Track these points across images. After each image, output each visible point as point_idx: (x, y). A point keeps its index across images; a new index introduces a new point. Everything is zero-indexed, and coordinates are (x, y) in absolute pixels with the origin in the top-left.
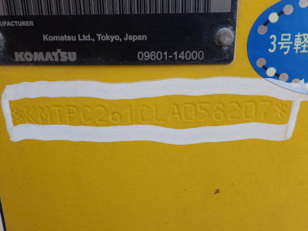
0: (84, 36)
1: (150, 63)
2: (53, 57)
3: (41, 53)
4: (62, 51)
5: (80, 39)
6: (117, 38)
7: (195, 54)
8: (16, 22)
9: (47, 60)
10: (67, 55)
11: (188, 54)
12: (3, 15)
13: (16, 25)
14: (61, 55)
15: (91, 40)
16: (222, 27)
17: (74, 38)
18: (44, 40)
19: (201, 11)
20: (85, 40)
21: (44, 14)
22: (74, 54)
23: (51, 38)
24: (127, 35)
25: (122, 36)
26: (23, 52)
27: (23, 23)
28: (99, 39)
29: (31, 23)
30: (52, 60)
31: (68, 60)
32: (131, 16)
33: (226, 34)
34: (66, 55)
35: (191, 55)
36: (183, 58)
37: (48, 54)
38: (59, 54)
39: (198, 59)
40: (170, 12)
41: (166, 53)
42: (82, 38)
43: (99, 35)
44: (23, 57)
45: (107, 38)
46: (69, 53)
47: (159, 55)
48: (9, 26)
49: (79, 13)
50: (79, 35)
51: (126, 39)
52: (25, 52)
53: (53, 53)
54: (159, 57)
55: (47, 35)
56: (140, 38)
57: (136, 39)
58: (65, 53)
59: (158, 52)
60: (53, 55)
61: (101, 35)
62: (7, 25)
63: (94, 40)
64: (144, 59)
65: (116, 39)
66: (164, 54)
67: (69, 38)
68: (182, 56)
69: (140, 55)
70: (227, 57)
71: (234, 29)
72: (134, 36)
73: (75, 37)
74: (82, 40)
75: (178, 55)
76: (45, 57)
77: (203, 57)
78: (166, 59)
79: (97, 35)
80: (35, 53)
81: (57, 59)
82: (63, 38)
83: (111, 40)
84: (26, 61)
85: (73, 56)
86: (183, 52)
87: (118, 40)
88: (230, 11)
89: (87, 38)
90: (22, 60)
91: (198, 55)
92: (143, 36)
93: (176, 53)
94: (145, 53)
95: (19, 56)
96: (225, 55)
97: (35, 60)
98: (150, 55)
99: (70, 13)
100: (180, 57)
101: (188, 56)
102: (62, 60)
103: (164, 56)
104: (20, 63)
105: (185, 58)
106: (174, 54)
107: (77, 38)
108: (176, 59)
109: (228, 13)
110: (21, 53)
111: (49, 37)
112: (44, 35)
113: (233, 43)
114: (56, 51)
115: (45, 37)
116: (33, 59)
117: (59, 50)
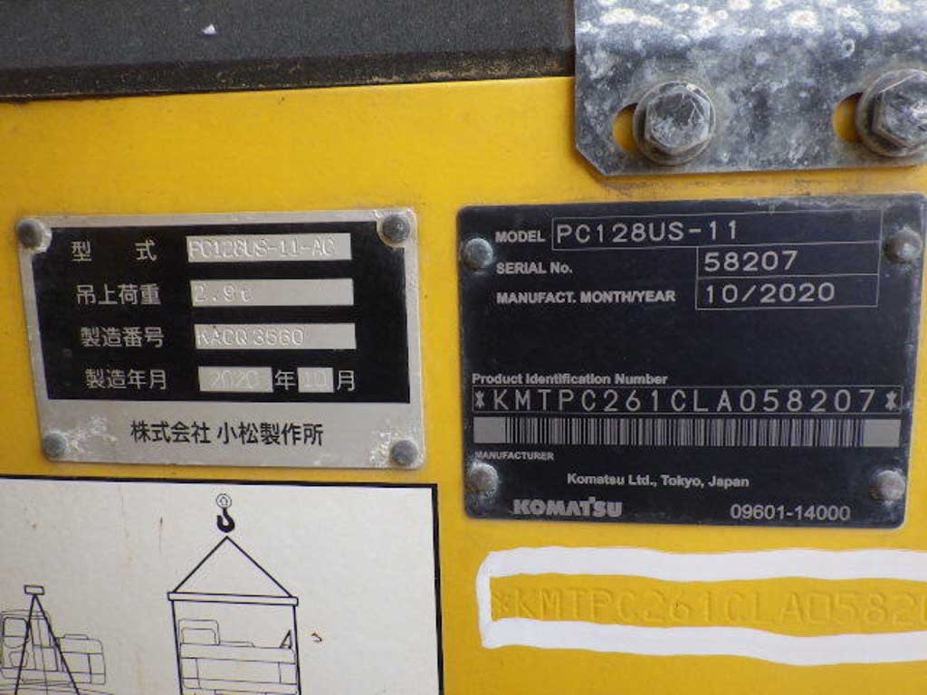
0: (639, 478)
1: (752, 522)
2: (581, 508)
3: (561, 503)
4: (597, 500)
5: (631, 482)
6: (696, 482)
7: (833, 513)
8: (524, 453)
9: (569, 513)
10: (606, 507)
11: (822, 511)
12: (504, 442)
13: (524, 458)
14: (595, 508)
15: (652, 484)
16: (884, 470)
17: (621, 481)
18: (569, 482)
19: (847, 444)
20: (640, 484)
21: (574, 443)
22: (619, 505)
23: (581, 480)
24: (714, 478)
25: (706, 479)
26: (529, 501)
27: (536, 455)
28: (665, 484)
29: (550, 456)
30: (578, 513)
31: (606, 515)
32: (724, 449)
33: (892, 483)
34: (604, 506)
35: (827, 513)
36: (812, 516)
37: (572, 504)
38: (591, 506)
39: (839, 519)
40: (793, 444)
41: (781, 508)
42: (635, 480)
43: (665, 477)
44: (528, 507)
45: (679, 481)
46: (610, 505)
47: (770, 510)
48: (511, 459)
49: (634, 442)
50: (630, 476)
51: (711, 485)
52: (532, 499)
53: (582, 503)
54: (770, 514)
55: (575, 474)
56: (737, 483)
57: (730, 485)
58: (602, 504)
59: (767, 507)
60: (581, 506)
61: (668, 476)
62: (509, 458)
63: (655, 484)
64: (741, 517)
65: (694, 483)
66: (779, 509)
67: (612, 481)
68: (810, 513)
69: (736, 509)
70: (893, 517)
71: (905, 472)
72: (726, 481)
73: (623, 479)
74: (634, 483)
75: (803, 512)
76: (566, 509)
77: (848, 516)
78: (782, 517)
79: (663, 476)
80: (551, 503)
81: (587, 513)
82: (600, 480)
83: (685, 484)
84: (532, 513)
85: (616, 509)
86: (812, 508)
87: (697, 485)
88: (897, 445)
89: (644, 481)
90: (526, 512)
91: (839, 513)
92: (743, 480)
93: (799, 509)
94: (745, 507)
95: (520, 506)
96: (889, 514)
97: (548, 513)
98: (753, 511)
99: (619, 441)
100: (806, 515)
101: (822, 515)
102: (595, 514)
103: (778, 513)
104: (521, 517)
105: (816, 517)
106: (796, 509)
107: (627, 481)
108: (800, 517)
109: (895, 448)
110: (526, 502)
111: (578, 479)
112: (569, 475)
113: (904, 496)
114: (587, 500)
115: (571, 478)
116: (545, 511)
117: (592, 499)
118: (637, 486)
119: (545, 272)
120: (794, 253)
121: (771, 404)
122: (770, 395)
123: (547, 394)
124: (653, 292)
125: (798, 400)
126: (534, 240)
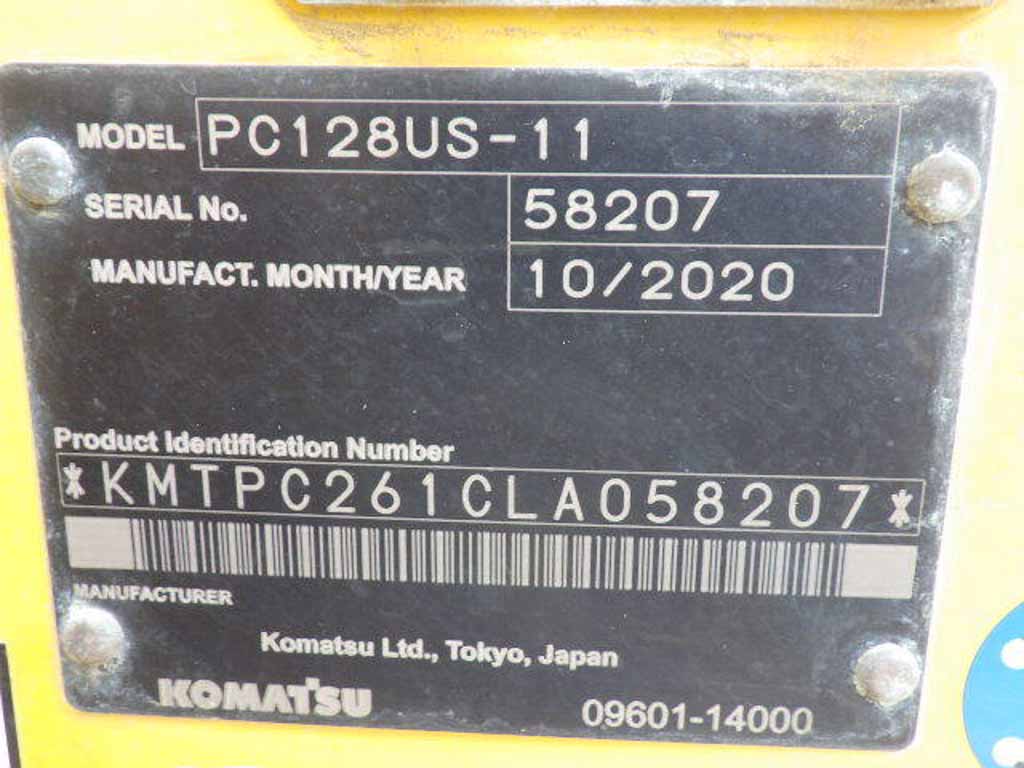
0: (402, 644)
1: (624, 732)
2: (292, 700)
3: (251, 689)
4: (323, 684)
5: (386, 653)
6: (515, 656)
7: (780, 720)
8: (172, 591)
9: (268, 706)
10: (340, 699)
11: (759, 715)
12: (130, 567)
13: (173, 599)
14: (319, 697)
15: (427, 656)
16: (880, 642)
17: (366, 650)
18: (265, 648)
19: (811, 590)
20: (404, 656)
21: (270, 572)
22: (365, 695)
23: (288, 645)
24: (550, 648)
25: (534, 651)
26: (189, 682)
27: (194, 596)
28: (454, 656)
29: (225, 597)
30: (285, 708)
31: (342, 713)
32: (569, 593)
33: (893, 670)
34: (337, 696)
35: (769, 719)
36: (739, 725)
37: (274, 691)
38: (312, 694)
39: (790, 732)
40: (704, 589)
41: (681, 709)
42: (393, 648)
43: (453, 645)
44: (188, 694)
45: (481, 653)
46: (348, 693)
47: (658, 713)
48: (147, 601)
49: (390, 577)
50: (386, 642)
51: (544, 661)
52: (194, 680)
53: (293, 690)
54: (658, 719)
55: (276, 635)
56: (595, 659)
57: (581, 663)
58: (333, 691)
59: (655, 705)
60: (292, 695)
61: (460, 643)
62: (142, 598)
63: (435, 658)
64: (603, 722)
65: (511, 658)
66: (675, 710)
67: (351, 648)
68: (737, 719)
69: (593, 710)
70: (894, 731)
71: (922, 648)
72: (574, 653)
73: (371, 645)
74: (394, 655)
75: (724, 715)
76: (262, 700)
77: (808, 728)
78: (681, 725)
79: (448, 643)
80: (231, 686)
81: (303, 707)
82: (328, 647)
83: (494, 661)
84: (196, 706)
85: (359, 701)
86: (740, 710)
87: (517, 661)
88: (909, 597)
89: (412, 650)
90: (184, 703)
91: (791, 720)
92: (606, 655)
93: (715, 711)
94: (610, 704)
95: (171, 691)
96: (886, 725)
97: (228, 706)
98: (627, 713)
99: (360, 573)
100: (729, 722)
101: (758, 723)
102: (319, 710)
103: (673, 718)
104: (175, 712)
105: (746, 728)
106: (709, 712)
107: (378, 648)
108: (716, 726)
109: (903, 602)
110: (183, 684)
111: (283, 642)
112: (264, 635)
113: (918, 693)
114: (302, 683)
115: (267, 641)
116: (222, 703)
117: (312, 683)
118: (399, 660)
119: (188, 217)
120: (713, 195)
121: (661, 509)
122: (660, 490)
123: (211, 474)
124: (418, 269)
125: (715, 501)
126: (162, 147)
